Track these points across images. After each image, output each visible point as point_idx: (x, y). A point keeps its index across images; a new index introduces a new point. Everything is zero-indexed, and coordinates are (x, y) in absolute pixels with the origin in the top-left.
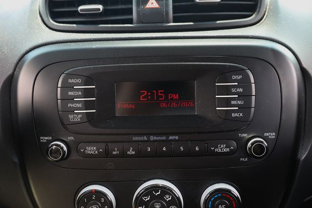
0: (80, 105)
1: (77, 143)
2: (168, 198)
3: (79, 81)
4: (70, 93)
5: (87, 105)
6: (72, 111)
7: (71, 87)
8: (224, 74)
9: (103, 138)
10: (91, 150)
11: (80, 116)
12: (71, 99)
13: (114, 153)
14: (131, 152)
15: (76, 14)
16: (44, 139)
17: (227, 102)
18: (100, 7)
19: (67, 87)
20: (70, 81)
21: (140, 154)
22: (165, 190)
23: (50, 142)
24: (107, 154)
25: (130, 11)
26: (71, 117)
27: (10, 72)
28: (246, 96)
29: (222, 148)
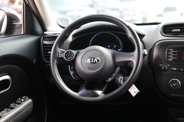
0: (172, 56)
1: (170, 67)
3: (172, 50)
4: (169, 53)
5: (174, 56)
6: (169, 58)
9: (178, 66)
10: (174, 69)
11: (172, 59)
12: (170, 55)
13: (181, 70)
15: (172, 32)
16: (161, 65)
18: (179, 30)
19: (169, 51)
20: (170, 50)
23: (162, 66)
24: (179, 71)
26: (169, 59)
27: (152, 47)
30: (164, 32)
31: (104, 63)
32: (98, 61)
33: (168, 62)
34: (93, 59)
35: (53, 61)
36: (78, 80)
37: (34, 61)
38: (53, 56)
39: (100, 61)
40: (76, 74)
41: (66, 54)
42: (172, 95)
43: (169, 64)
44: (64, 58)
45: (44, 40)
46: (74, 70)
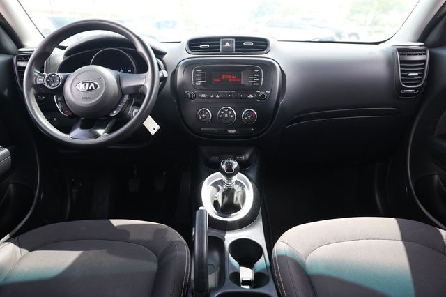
0: (200, 79)
1: (198, 93)
2: (230, 112)
3: (200, 71)
4: (196, 75)
5: (202, 79)
6: (197, 81)
7: (197, 73)
8: (253, 69)
9: (207, 91)
10: (203, 96)
11: (200, 83)
12: (197, 77)
13: (211, 97)
14: (218, 96)
15: (200, 48)
16: (187, 92)
17: (253, 79)
18: (208, 46)
20: (197, 71)
21: (220, 98)
22: (229, 110)
24: (209, 98)
25: (219, 47)
26: (197, 83)
27: (175, 69)
28: (259, 77)
29: (250, 96)
30: (191, 49)
31: (104, 89)
32: (96, 86)
33: (195, 87)
34: (87, 84)
35: (28, 89)
36: (70, 117)
37: (6, 93)
38: (27, 82)
39: (98, 87)
40: (65, 107)
41: (47, 78)
42: (202, 129)
43: (197, 89)
44: (46, 85)
45: (17, 61)
46: (63, 101)
